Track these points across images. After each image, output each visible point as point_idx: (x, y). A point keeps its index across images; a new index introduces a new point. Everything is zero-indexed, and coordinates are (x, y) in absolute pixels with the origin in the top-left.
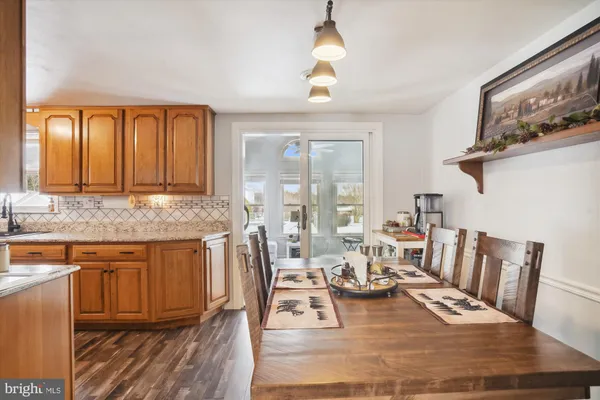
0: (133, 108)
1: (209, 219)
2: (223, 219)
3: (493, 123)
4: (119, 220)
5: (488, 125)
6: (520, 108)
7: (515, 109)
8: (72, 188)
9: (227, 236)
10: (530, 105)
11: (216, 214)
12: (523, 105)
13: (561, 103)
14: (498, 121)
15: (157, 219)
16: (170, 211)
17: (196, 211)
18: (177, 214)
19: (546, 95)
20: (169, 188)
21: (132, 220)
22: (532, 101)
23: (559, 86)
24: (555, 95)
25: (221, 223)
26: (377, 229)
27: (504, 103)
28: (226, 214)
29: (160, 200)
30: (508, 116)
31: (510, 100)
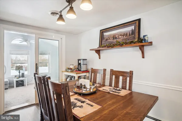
3: (105, 40)
5: (103, 41)
6: (113, 37)
7: (112, 37)
10: (116, 37)
12: (114, 37)
13: (125, 38)
14: (107, 40)
19: (121, 35)
22: (117, 36)
23: (124, 34)
24: (124, 35)
26: (63, 71)
27: (108, 36)
30: (109, 39)
31: (110, 35)
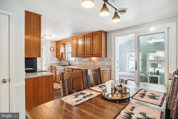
0: (86, 35)
1: (106, 65)
2: (109, 65)
4: (86, 64)
8: (76, 56)
9: (110, 70)
11: (107, 63)
15: (93, 64)
16: (96, 62)
17: (102, 62)
18: (98, 63)
20: (93, 55)
21: (88, 64)
25: (109, 66)
28: (110, 63)
29: (94, 59)
